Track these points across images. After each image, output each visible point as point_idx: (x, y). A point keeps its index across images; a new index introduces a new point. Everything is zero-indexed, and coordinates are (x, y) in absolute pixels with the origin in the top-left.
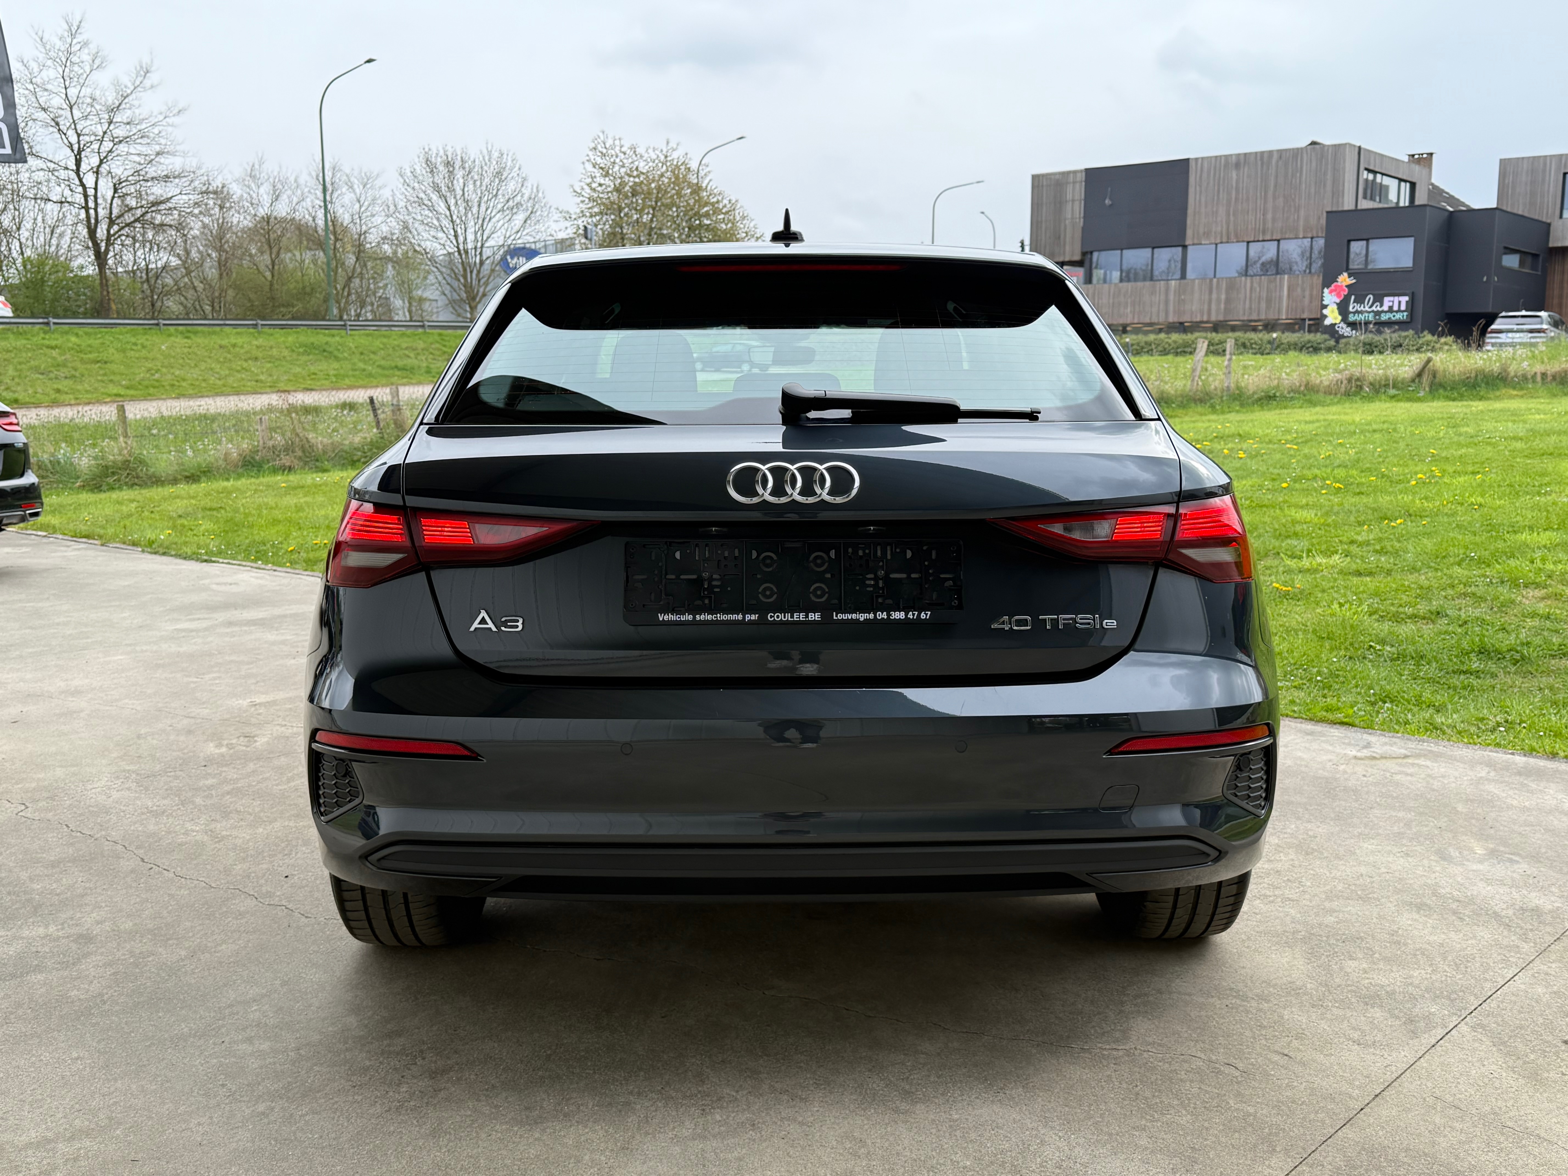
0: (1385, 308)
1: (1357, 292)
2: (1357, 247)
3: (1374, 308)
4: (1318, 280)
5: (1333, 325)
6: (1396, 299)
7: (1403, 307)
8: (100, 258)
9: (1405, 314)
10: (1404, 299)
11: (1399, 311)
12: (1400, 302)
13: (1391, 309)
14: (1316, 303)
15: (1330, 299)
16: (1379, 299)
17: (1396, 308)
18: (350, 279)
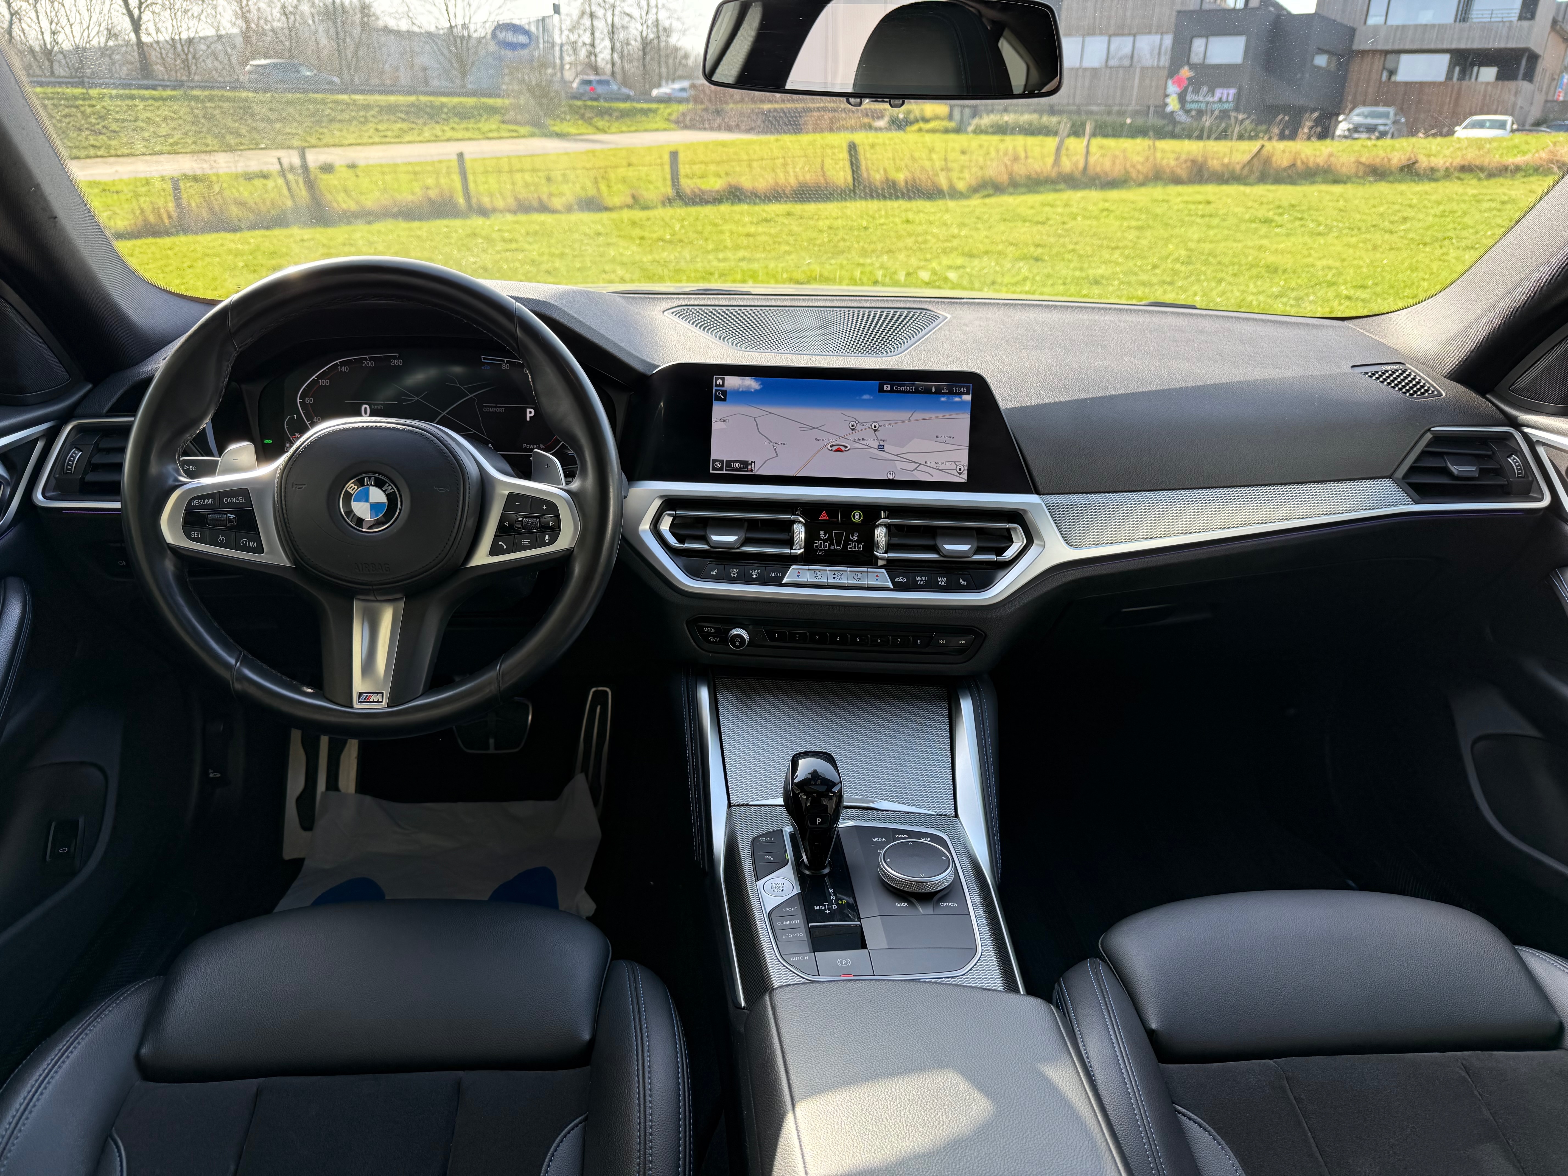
0: (1216, 99)
1: (1195, 83)
2: (1198, 44)
3: (1207, 99)
4: (1165, 73)
5: (1172, 112)
6: (1225, 91)
7: (1231, 98)
8: (136, 25)
9: (1231, 105)
10: (1232, 91)
11: (1227, 101)
12: (1228, 95)
13: (1220, 100)
14: (1161, 92)
15: (1173, 89)
16: (1212, 91)
17: (1224, 99)
18: (357, 48)
